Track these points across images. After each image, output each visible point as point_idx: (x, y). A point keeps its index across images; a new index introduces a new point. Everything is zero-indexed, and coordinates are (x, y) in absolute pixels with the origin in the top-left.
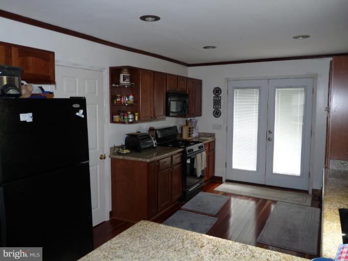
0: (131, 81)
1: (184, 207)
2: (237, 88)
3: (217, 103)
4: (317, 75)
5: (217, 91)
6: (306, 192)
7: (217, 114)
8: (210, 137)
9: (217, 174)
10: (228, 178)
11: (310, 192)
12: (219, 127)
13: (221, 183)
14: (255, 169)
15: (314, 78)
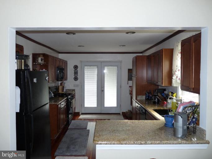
0: (44, 62)
1: (69, 128)
2: (86, 66)
3: (76, 73)
4: (122, 61)
5: (76, 67)
6: (119, 114)
7: (76, 79)
8: (73, 91)
9: (76, 111)
10: (82, 112)
11: (121, 114)
12: (77, 86)
13: (79, 115)
14: (96, 106)
15: (120, 62)
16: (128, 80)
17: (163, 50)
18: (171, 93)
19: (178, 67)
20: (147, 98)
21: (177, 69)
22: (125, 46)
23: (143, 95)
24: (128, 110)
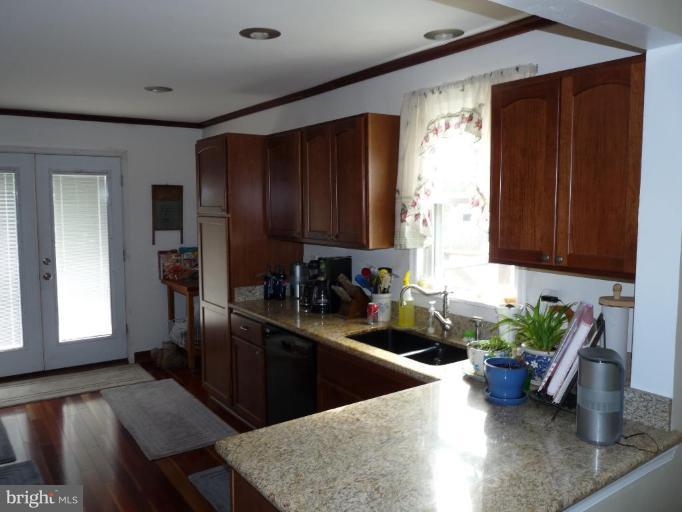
4: (125, 152)
11: (132, 360)
14: (20, 345)
15: (121, 157)
16: (156, 228)
17: (370, 120)
18: (386, 271)
19: (422, 183)
20: (272, 292)
21: (422, 189)
22: (170, 90)
23: (256, 285)
24: (164, 343)
